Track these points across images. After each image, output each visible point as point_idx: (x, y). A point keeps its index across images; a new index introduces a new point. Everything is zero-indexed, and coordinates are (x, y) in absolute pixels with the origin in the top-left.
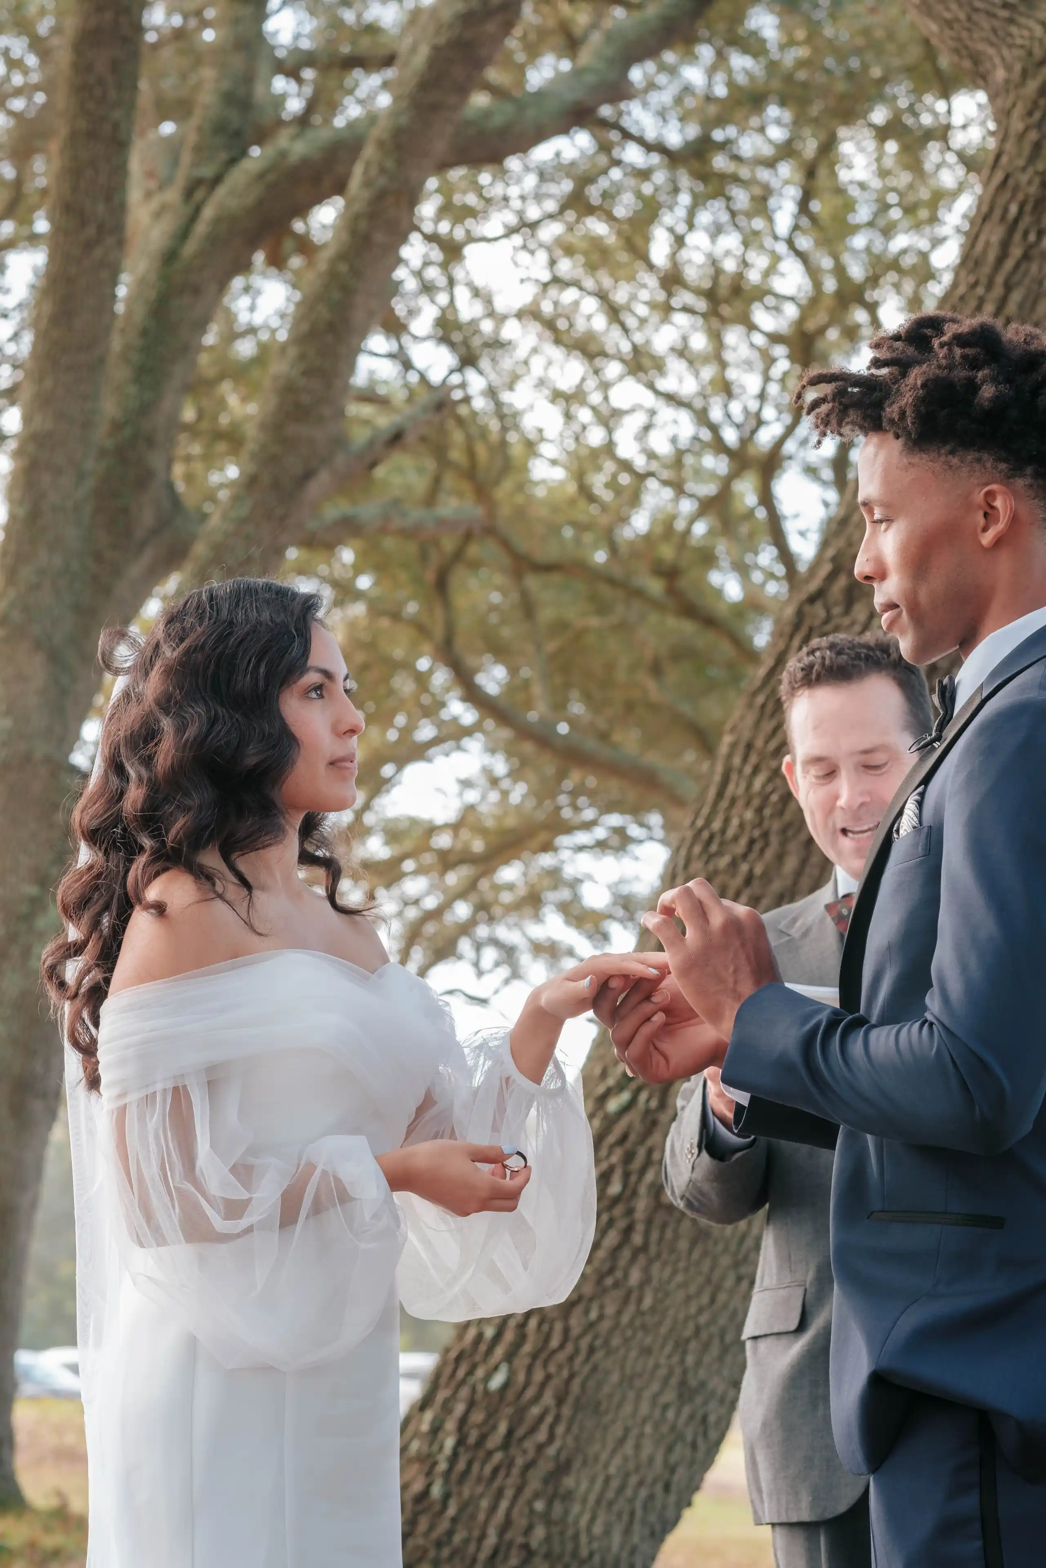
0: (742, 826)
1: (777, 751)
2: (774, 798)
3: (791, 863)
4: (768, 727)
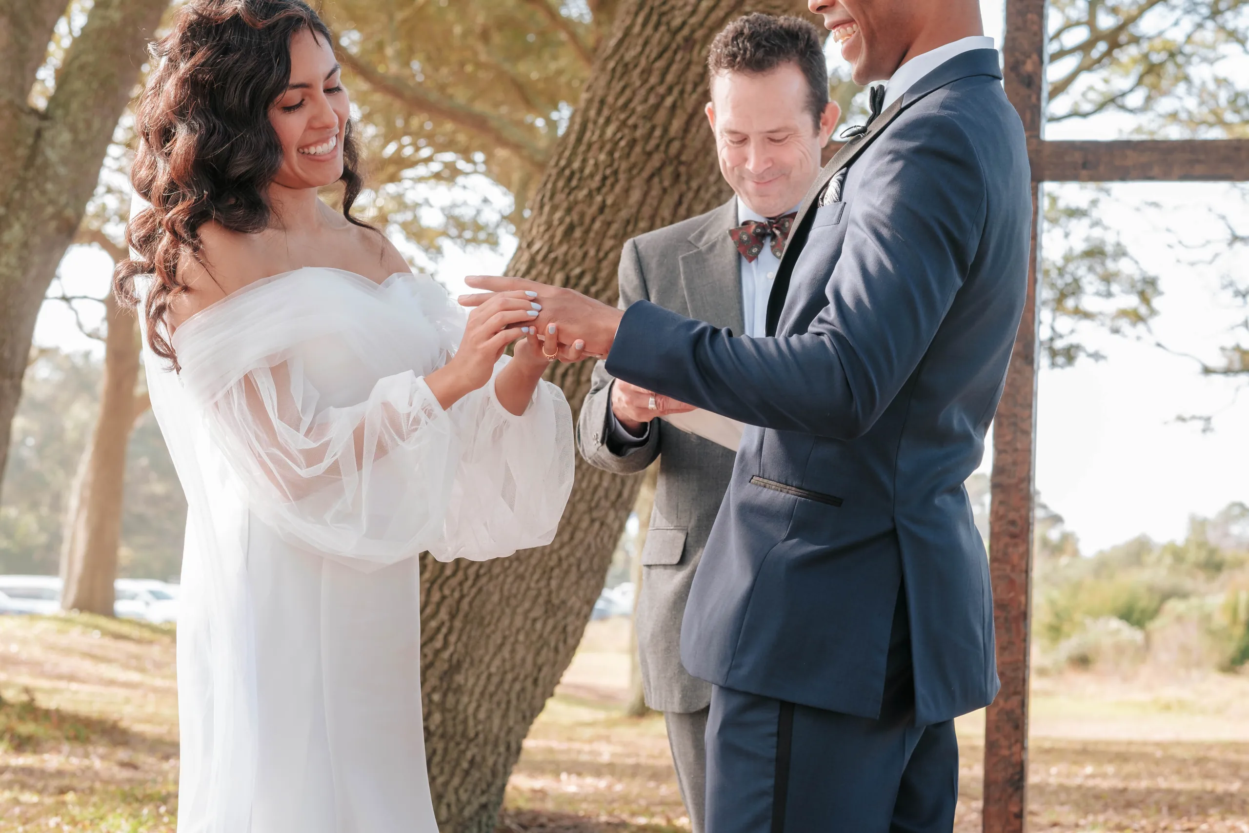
1: (625, 105)
2: (623, 143)
3: (636, 196)
4: (617, 86)
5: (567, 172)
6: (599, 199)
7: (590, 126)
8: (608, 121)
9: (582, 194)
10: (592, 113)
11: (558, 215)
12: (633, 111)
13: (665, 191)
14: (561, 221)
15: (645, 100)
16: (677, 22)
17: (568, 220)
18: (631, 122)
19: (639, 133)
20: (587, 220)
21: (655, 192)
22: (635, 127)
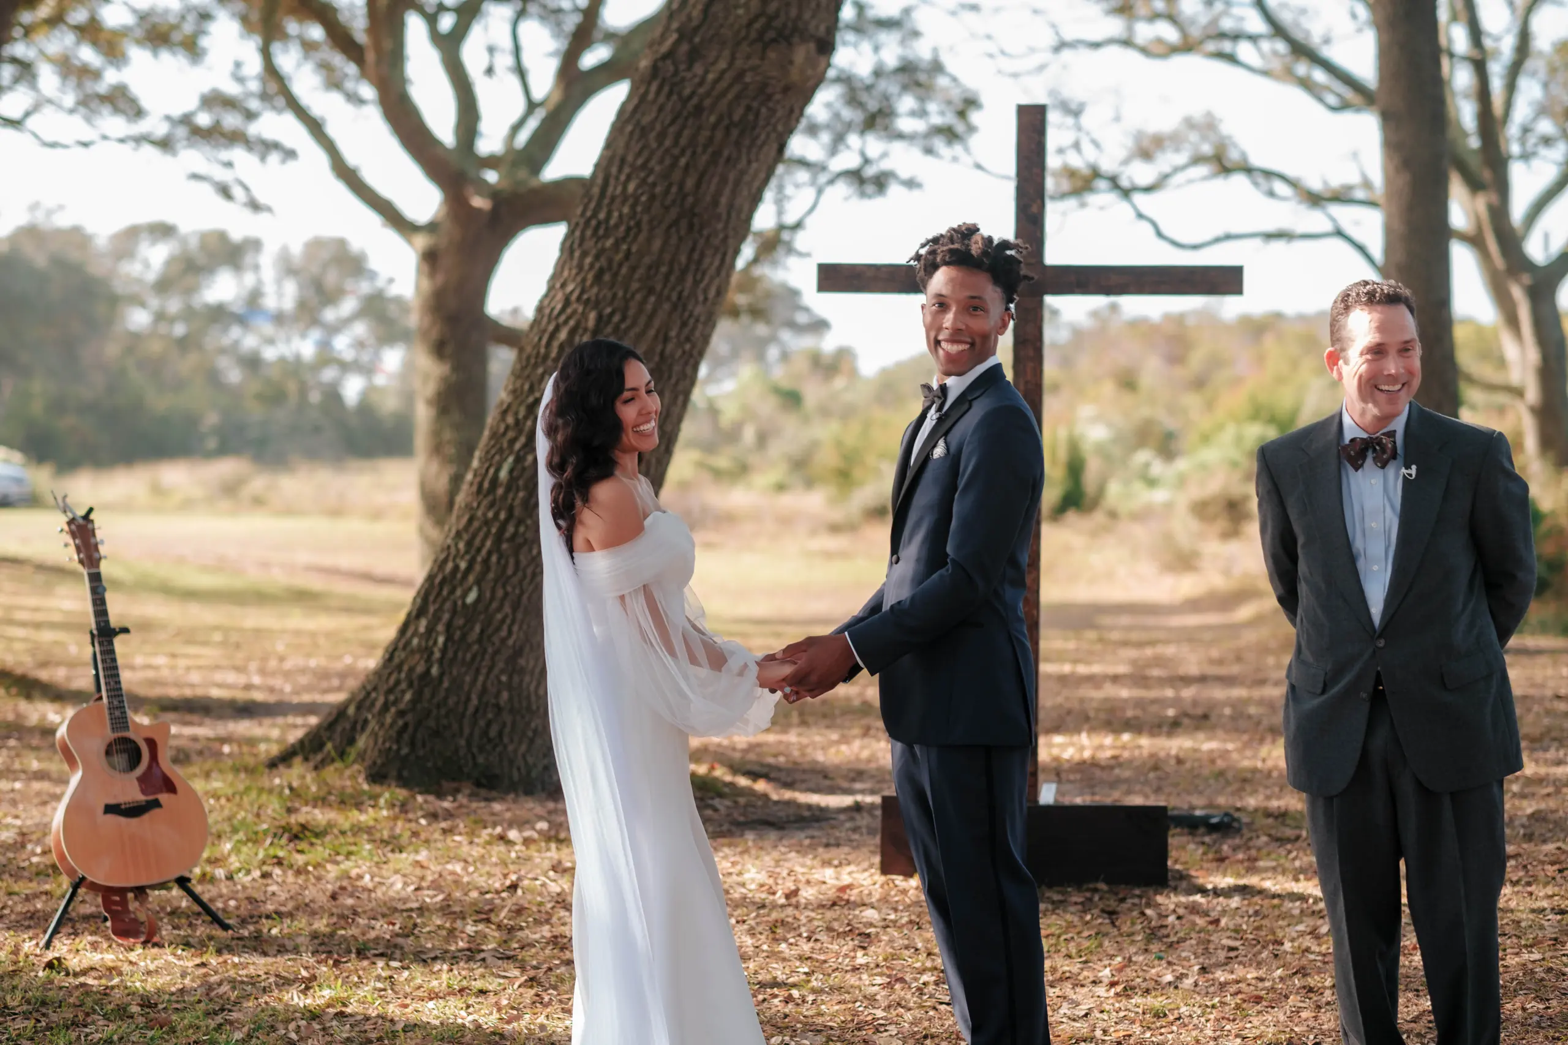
0: (621, 216)
1: (644, 166)
2: (644, 198)
3: (656, 244)
4: (636, 147)
5: (594, 223)
6: (624, 247)
7: (612, 182)
8: (629, 178)
9: (609, 243)
10: (614, 170)
11: (588, 260)
12: (651, 171)
13: (680, 239)
14: (592, 266)
15: (662, 161)
16: (687, 91)
17: (597, 266)
18: (651, 179)
19: (658, 190)
20: (615, 266)
21: (674, 240)
22: (654, 185)
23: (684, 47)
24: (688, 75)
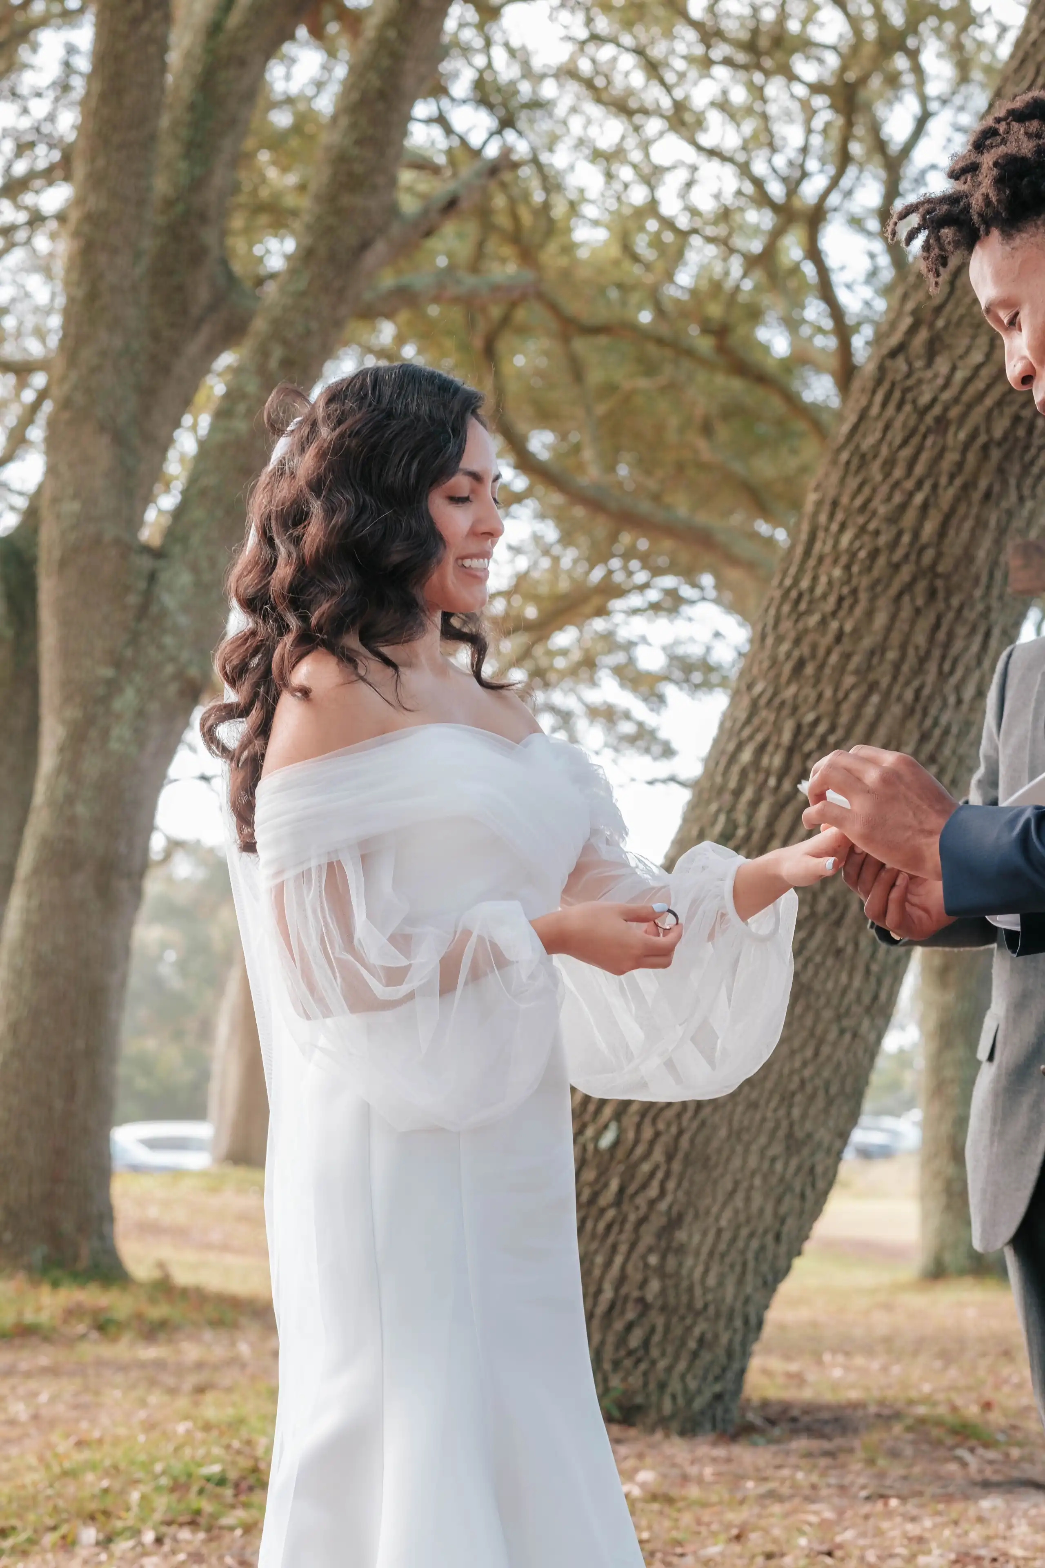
0: (830, 583)
1: (863, 508)
2: (862, 554)
3: (881, 619)
4: (853, 483)
5: (794, 594)
6: (834, 625)
7: (821, 534)
8: (843, 527)
9: (813, 620)
10: (823, 518)
11: (785, 647)
12: (874, 513)
13: (918, 611)
14: (788, 655)
15: (889, 498)
16: (925, 398)
17: (796, 654)
18: (872, 526)
19: (882, 540)
21: (906, 613)
22: (877, 533)
23: (923, 335)
24: (929, 374)
